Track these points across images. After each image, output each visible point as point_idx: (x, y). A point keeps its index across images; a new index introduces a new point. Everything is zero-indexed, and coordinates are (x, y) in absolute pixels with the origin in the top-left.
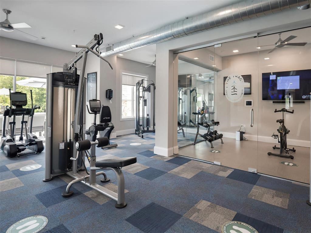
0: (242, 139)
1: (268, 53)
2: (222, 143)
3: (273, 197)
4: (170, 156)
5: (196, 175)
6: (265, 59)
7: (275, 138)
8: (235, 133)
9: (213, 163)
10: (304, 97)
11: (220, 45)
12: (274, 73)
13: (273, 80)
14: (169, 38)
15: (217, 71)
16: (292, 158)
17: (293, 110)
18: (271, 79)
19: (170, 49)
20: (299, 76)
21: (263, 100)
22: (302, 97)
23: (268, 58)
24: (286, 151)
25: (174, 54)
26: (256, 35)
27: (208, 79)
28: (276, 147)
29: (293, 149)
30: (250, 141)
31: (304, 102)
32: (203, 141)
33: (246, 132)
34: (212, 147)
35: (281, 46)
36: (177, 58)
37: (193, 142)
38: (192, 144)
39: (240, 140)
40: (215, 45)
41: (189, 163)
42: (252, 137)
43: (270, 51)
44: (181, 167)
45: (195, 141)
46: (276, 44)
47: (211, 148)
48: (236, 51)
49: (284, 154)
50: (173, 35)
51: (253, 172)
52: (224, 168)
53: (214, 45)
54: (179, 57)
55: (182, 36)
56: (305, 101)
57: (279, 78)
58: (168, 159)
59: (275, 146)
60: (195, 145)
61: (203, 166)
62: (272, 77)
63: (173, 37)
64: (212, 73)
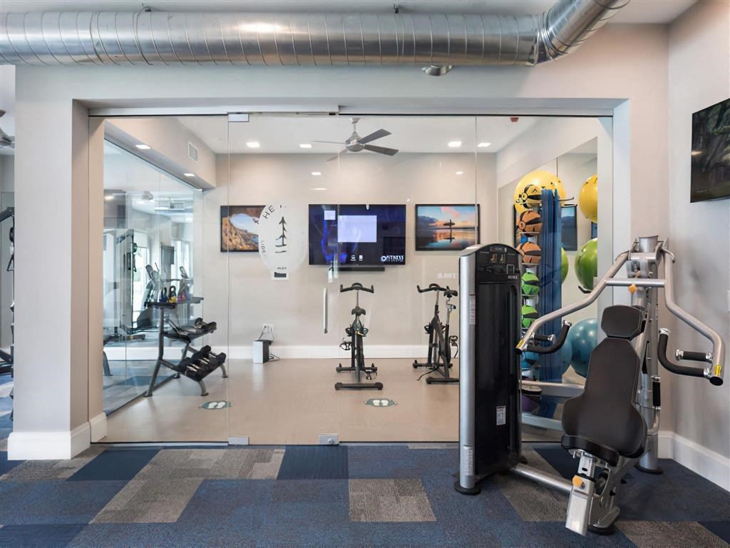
0: (266, 358)
1: (328, 160)
2: (225, 376)
3: (398, 500)
4: (81, 455)
5: (193, 499)
6: (314, 174)
7: (346, 350)
8: (252, 345)
9: (226, 444)
10: (384, 258)
11: (245, 117)
12: (333, 207)
13: (330, 222)
14: (77, 58)
15: (206, 189)
16: (379, 386)
17: (372, 287)
18: (326, 218)
19: (74, 98)
20: (376, 216)
21: (310, 266)
22: (380, 257)
23: (319, 174)
24: (366, 375)
25: (90, 116)
26: (336, 110)
27: (167, 209)
28: (343, 366)
29: (373, 365)
30: (284, 360)
31: (383, 270)
32: (172, 377)
33: (275, 340)
34: (204, 394)
35: (356, 149)
36: (100, 131)
37: (147, 388)
38: (144, 395)
39: (262, 362)
40: (230, 115)
41: (155, 463)
42: (290, 350)
43: (332, 157)
44: (134, 485)
45: (152, 384)
46: (348, 142)
47: (202, 395)
48: (253, 145)
49: (364, 381)
50: (97, 49)
51: (331, 443)
52: (260, 451)
53: (227, 115)
54: (106, 134)
55: (132, 62)
56: (384, 266)
57: (340, 217)
58: (74, 468)
59: (340, 365)
60: (150, 395)
61: (200, 462)
62: (329, 215)
63: (94, 57)
64: (186, 193)
